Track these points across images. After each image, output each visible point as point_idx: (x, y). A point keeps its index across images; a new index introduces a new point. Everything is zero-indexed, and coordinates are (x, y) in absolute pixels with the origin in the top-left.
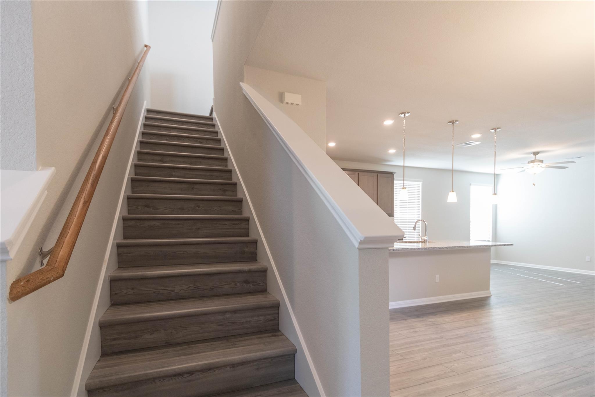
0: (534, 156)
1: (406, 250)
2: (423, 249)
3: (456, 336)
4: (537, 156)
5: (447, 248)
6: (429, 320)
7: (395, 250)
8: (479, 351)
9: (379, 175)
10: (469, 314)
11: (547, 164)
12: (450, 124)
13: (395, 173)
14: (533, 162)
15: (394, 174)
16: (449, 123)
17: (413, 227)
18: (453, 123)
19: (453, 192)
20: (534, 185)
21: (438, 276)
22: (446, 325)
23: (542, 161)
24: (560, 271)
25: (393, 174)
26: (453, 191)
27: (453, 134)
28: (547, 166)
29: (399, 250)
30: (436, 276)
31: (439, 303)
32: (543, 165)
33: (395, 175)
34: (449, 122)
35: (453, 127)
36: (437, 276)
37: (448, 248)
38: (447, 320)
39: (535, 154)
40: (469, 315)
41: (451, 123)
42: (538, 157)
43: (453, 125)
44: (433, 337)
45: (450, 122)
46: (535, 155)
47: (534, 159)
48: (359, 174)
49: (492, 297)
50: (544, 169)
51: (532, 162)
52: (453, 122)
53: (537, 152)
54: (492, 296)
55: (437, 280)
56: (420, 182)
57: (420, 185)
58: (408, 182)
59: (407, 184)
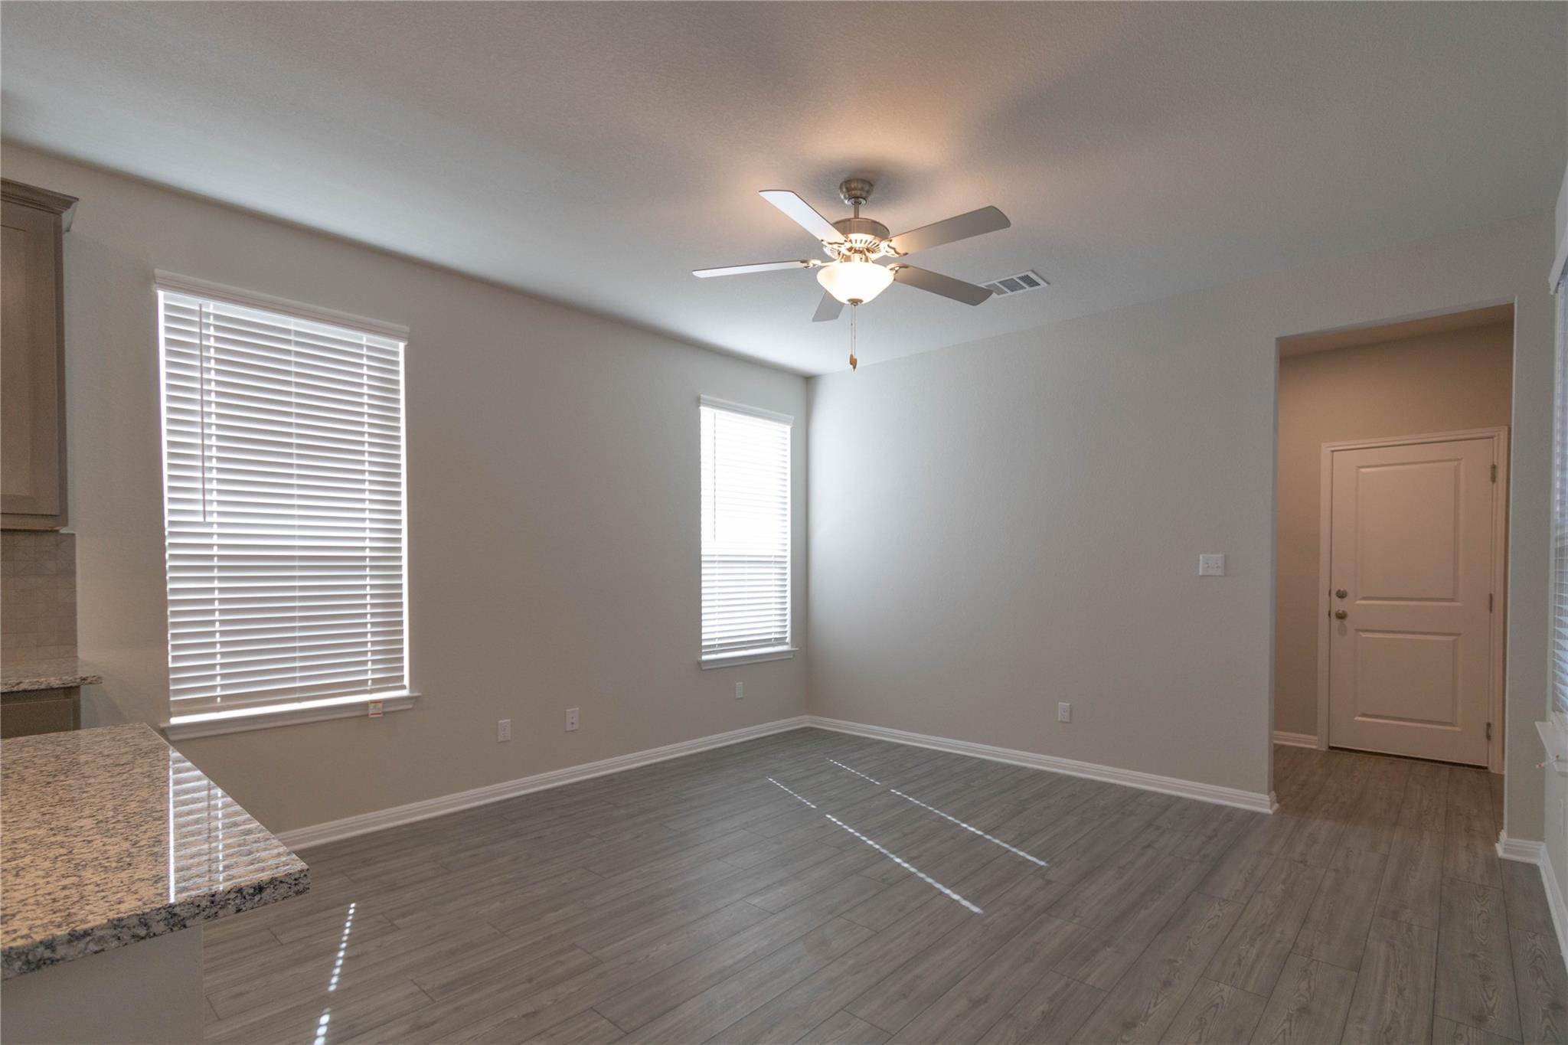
39: (856, 190)
46: (857, 198)
51: (842, 226)
53: (863, 180)
56: (397, 335)
57: (396, 354)
58: (293, 320)
59: (288, 331)
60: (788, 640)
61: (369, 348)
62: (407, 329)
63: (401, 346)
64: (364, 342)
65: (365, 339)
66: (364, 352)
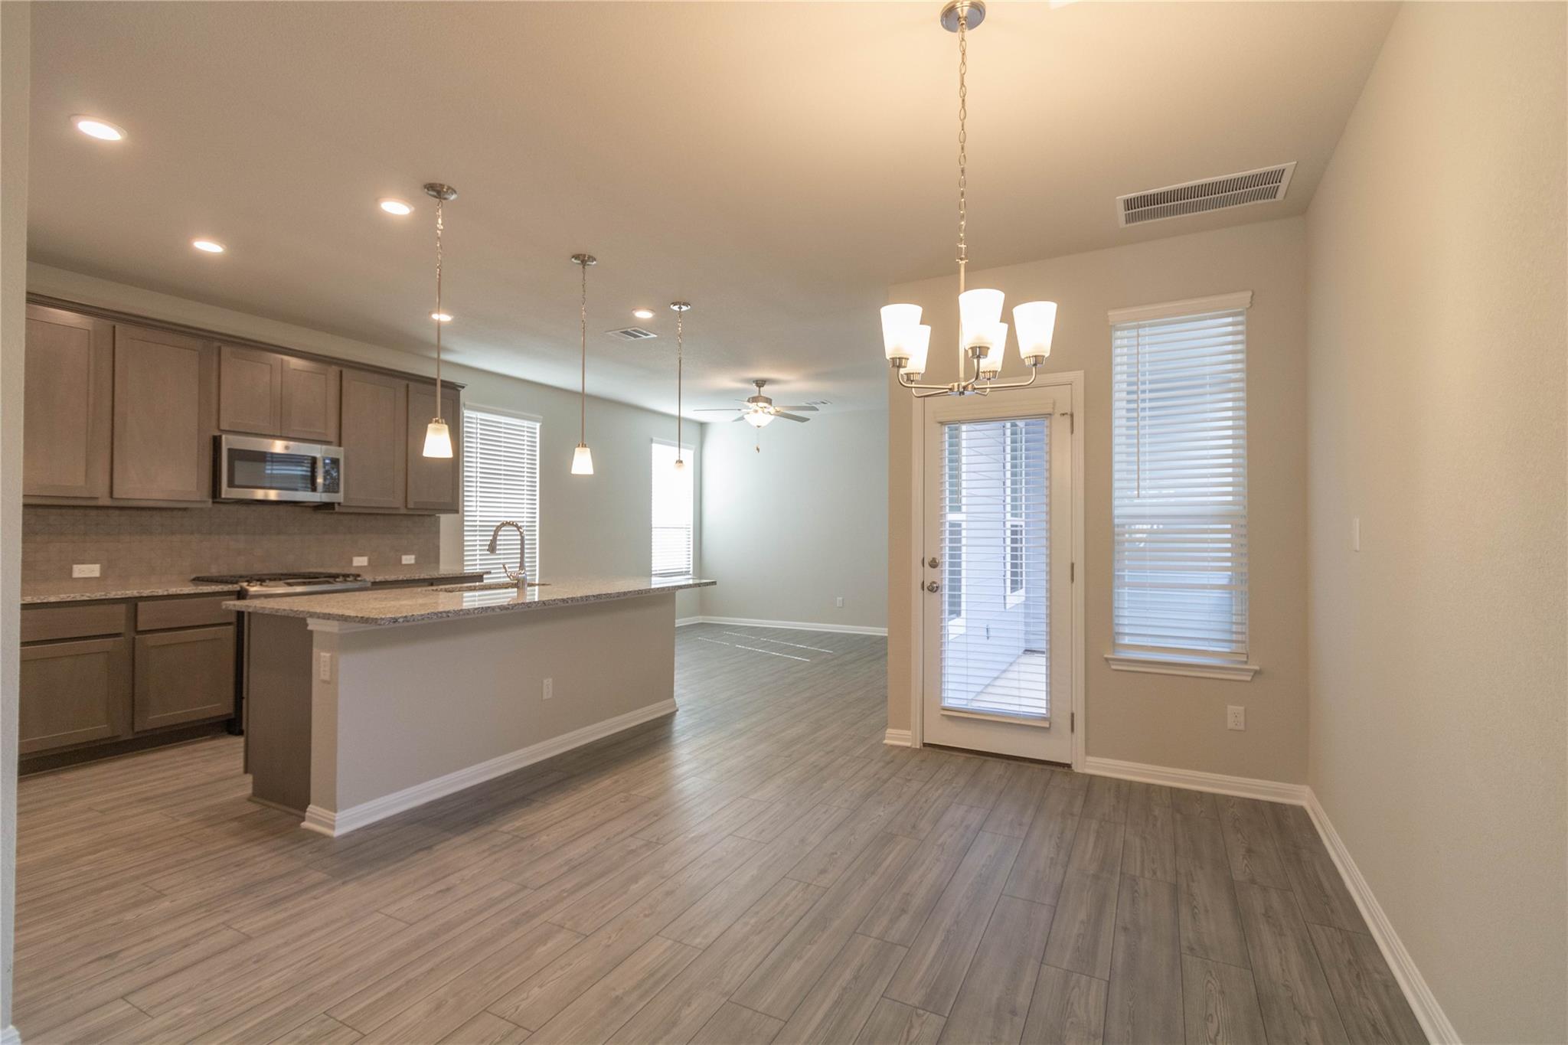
0: (758, 388)
1: (441, 617)
2: (498, 610)
3: (565, 868)
4: (762, 389)
5: (567, 602)
6: (505, 828)
7: (401, 620)
8: (614, 903)
9: (412, 385)
10: (615, 777)
11: (778, 409)
12: (576, 261)
13: (463, 387)
14: (756, 402)
15: (460, 389)
16: (573, 260)
17: (488, 543)
18: (582, 261)
19: (584, 449)
20: (758, 449)
21: (551, 680)
22: (548, 835)
23: (769, 401)
24: (802, 630)
25: (459, 391)
26: (584, 446)
27: (584, 291)
28: (777, 412)
29: (414, 620)
30: (545, 681)
31: (551, 759)
32: (772, 410)
33: (462, 392)
34: (573, 257)
35: (584, 273)
36: (548, 682)
37: (570, 601)
38: (555, 813)
39: (760, 383)
40: (617, 781)
41: (579, 262)
42: (766, 390)
43: (584, 268)
44: (497, 894)
45: (576, 257)
46: (760, 387)
47: (756, 394)
48: (341, 372)
49: (678, 713)
50: (773, 417)
51: (754, 400)
52: (583, 259)
53: (762, 381)
54: (677, 710)
55: (548, 692)
56: (535, 420)
57: (535, 429)
58: (503, 418)
59: (501, 423)
60: (691, 572)
61: (528, 427)
62: (542, 417)
63: (538, 425)
64: (525, 425)
65: (526, 423)
66: (525, 429)
